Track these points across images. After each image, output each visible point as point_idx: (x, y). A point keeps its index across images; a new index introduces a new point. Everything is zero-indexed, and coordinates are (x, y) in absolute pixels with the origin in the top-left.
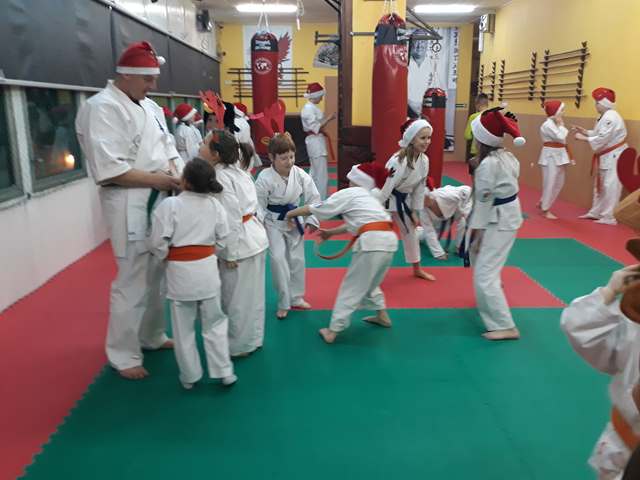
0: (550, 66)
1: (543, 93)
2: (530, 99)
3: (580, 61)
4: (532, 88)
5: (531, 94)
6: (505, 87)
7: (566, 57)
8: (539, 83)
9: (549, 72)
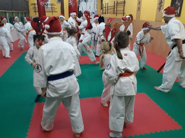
2: (114, 14)
3: (124, 4)
4: (114, 11)
6: (108, 10)
7: (121, 3)
8: (115, 9)
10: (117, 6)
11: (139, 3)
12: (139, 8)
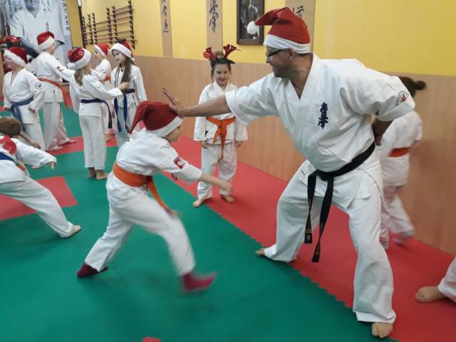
0: (117, 18)
1: (116, 39)
2: (111, 43)
3: (129, 15)
4: (110, 35)
5: (111, 39)
7: (123, 12)
8: (113, 31)
9: (118, 23)
10: (115, 21)
11: (165, 9)
12: (166, 25)
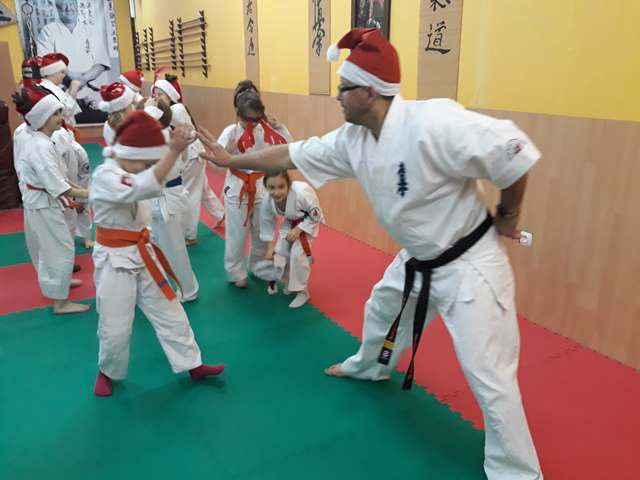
0: (184, 34)
1: (182, 63)
2: (175, 68)
3: (201, 30)
4: (174, 57)
5: (175, 63)
7: (192, 26)
9: (184, 41)
10: (181, 39)
11: (251, 25)
12: (252, 44)
